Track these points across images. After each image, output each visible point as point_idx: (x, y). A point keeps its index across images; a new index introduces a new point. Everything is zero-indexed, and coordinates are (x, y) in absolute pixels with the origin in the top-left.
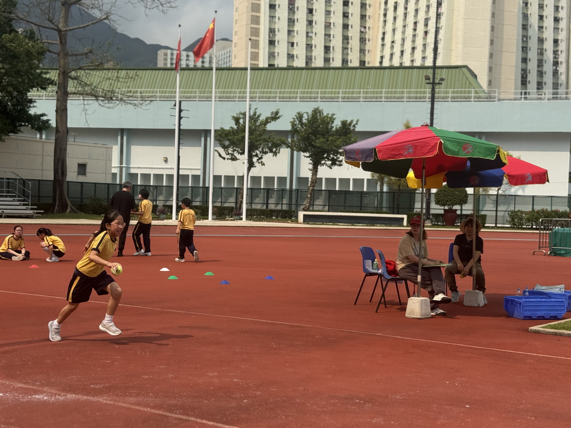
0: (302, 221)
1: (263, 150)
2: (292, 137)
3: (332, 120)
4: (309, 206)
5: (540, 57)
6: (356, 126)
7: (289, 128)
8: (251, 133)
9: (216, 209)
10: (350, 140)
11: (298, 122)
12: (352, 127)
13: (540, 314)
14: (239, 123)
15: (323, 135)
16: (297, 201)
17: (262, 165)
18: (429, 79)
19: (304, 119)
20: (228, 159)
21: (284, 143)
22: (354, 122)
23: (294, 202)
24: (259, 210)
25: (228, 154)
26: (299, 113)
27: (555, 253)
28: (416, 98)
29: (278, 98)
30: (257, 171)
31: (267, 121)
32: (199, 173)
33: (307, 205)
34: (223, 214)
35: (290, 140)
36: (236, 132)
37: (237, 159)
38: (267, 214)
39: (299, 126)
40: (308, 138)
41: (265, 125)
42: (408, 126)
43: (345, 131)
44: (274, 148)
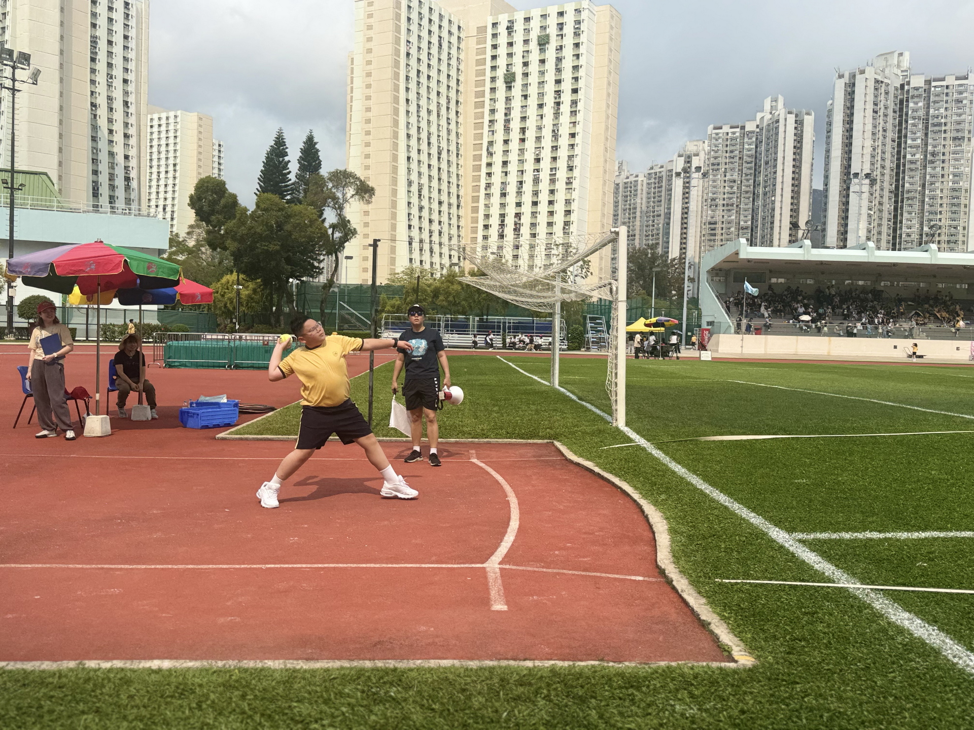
5: (111, 171)
13: (215, 422)
18: (7, 183)
27: (170, 366)
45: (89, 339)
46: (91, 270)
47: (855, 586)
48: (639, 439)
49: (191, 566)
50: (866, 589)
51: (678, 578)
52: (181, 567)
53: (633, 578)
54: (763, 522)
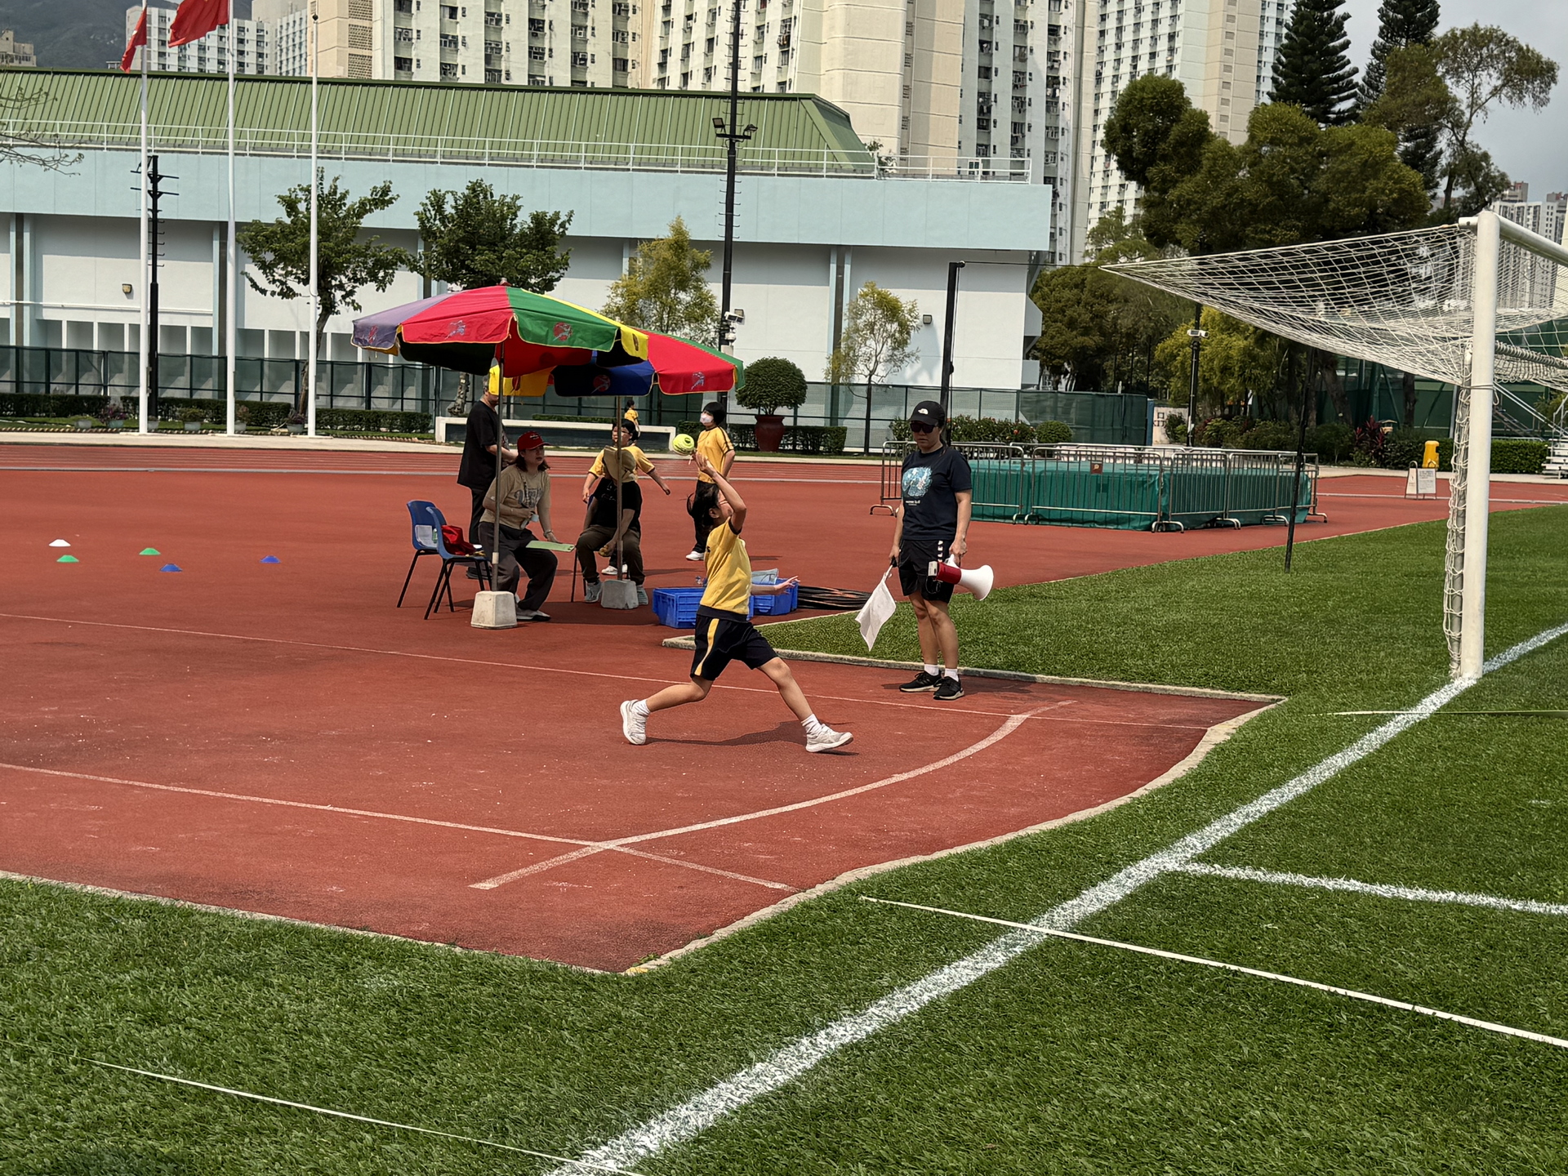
0: (443, 440)
1: (355, 274)
2: (427, 248)
3: (514, 209)
4: (463, 405)
5: (1019, 67)
6: (567, 225)
7: (415, 225)
8: (324, 234)
9: (244, 409)
10: (552, 258)
11: (433, 213)
12: (556, 228)
14: (298, 212)
15: (491, 245)
16: (437, 392)
17: (355, 309)
18: (723, 126)
19: (445, 206)
20: (273, 293)
21: (399, 260)
22: (563, 218)
23: (432, 395)
24: (350, 412)
25: (274, 281)
26: (434, 193)
28: (703, 166)
29: (391, 153)
30: (342, 322)
31: (363, 208)
32: (211, 322)
33: (459, 401)
34: (266, 420)
35: (421, 251)
36: (291, 233)
37: (295, 295)
38: (367, 422)
39: (437, 222)
40: (457, 250)
41: (360, 216)
42: (679, 231)
43: (541, 238)
44: (379, 271)
45: (871, 450)
46: (457, 335)
47: (1039, 930)
48: (1430, 705)
49: (232, 796)
50: (1040, 934)
51: (820, 890)
52: (219, 794)
53: (770, 885)
54: (1198, 845)
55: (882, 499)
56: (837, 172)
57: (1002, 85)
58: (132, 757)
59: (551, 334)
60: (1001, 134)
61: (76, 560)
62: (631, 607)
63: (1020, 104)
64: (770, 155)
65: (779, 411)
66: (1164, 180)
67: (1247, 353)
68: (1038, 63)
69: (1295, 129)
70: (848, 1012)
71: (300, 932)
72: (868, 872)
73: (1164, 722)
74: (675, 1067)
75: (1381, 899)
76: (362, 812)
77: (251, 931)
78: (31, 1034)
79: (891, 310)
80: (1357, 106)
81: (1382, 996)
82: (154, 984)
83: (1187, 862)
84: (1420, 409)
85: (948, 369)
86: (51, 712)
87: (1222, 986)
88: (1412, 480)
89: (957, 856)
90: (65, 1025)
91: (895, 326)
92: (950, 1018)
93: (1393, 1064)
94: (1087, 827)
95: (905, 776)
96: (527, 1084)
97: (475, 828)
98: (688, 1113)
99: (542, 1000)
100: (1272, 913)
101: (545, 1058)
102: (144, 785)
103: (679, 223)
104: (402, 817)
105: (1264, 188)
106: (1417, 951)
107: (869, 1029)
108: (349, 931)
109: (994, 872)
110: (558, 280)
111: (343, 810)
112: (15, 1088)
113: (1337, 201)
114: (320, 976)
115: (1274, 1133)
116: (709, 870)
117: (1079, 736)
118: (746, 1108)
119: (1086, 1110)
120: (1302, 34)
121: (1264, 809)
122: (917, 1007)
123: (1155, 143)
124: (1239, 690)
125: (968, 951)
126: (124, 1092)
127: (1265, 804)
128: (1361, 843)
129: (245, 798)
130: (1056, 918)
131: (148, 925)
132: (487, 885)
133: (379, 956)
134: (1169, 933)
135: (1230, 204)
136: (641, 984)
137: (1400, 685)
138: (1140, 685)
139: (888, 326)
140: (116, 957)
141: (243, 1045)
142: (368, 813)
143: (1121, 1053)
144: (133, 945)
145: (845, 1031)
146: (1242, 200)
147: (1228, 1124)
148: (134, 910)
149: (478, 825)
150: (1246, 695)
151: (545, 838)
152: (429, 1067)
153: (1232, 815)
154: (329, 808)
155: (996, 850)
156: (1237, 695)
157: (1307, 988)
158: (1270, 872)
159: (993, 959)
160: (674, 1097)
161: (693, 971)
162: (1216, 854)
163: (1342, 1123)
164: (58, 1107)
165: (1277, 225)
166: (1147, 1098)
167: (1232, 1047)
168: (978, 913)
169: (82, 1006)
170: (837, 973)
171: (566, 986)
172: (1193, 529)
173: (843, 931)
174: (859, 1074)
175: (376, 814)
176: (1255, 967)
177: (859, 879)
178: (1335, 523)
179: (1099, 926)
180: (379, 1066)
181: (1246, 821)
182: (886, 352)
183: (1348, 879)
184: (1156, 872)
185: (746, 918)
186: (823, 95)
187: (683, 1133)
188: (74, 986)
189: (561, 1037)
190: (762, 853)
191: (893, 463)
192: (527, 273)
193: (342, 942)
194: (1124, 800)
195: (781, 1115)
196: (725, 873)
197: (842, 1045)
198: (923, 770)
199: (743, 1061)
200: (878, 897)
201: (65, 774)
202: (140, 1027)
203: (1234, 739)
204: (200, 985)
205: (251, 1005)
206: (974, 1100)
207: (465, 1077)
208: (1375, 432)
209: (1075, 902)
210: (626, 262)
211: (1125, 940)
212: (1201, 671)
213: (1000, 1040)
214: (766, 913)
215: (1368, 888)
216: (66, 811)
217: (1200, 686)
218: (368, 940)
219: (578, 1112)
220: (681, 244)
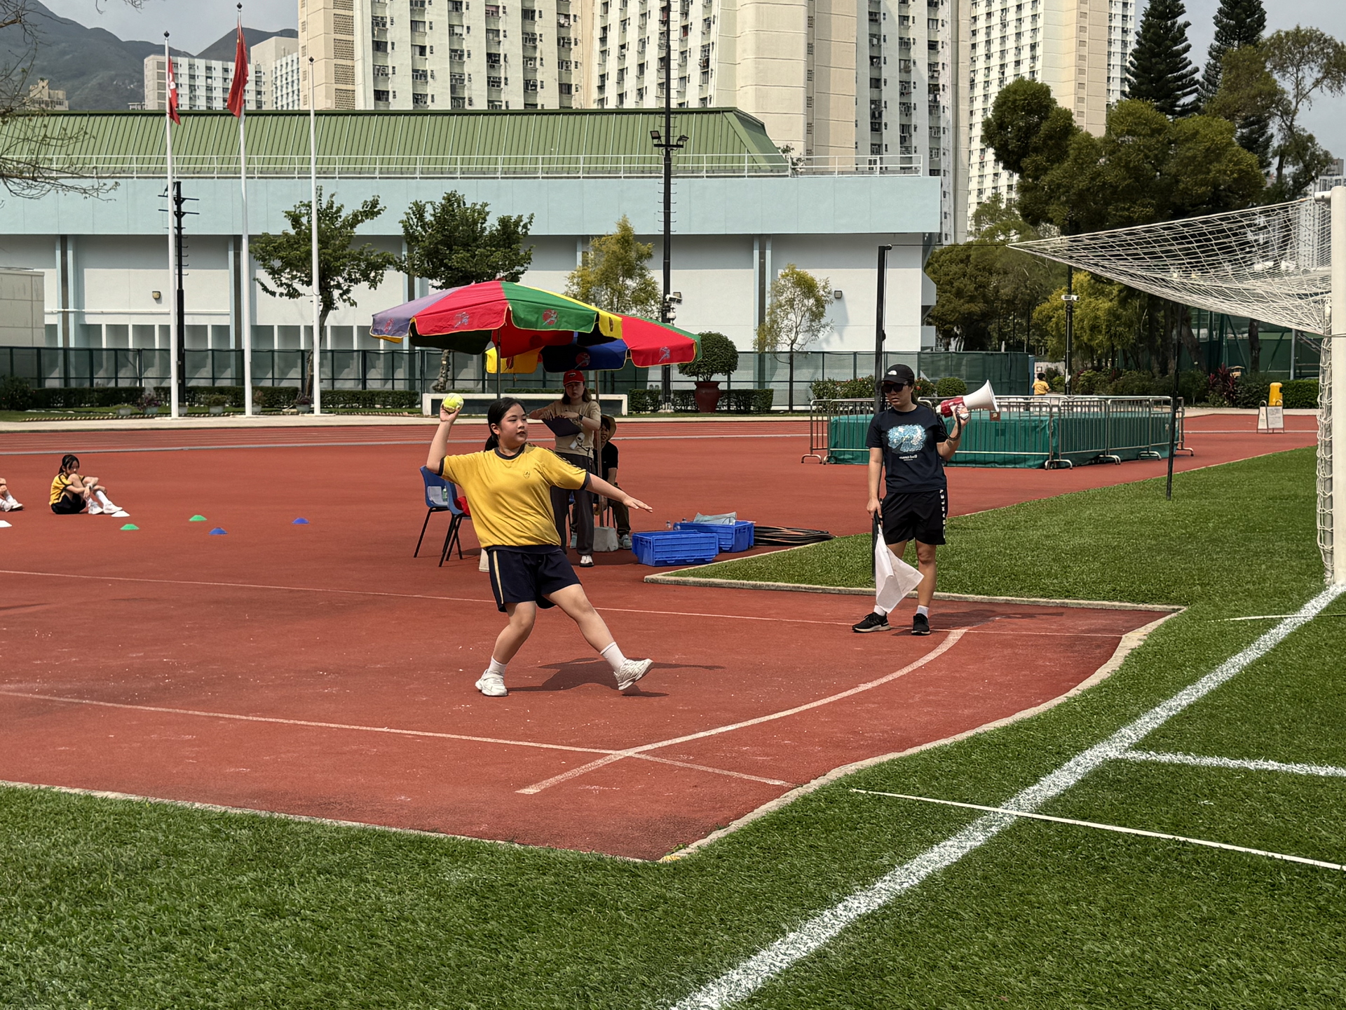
0: (428, 413)
1: (349, 275)
2: (410, 250)
3: (483, 215)
4: (445, 382)
5: (905, 77)
6: (529, 226)
7: (400, 231)
8: (323, 243)
9: (259, 393)
10: (517, 254)
11: (415, 220)
12: (520, 229)
13: (679, 556)
14: (302, 224)
15: (466, 246)
16: (422, 372)
17: (352, 305)
18: (659, 137)
19: (425, 214)
20: (281, 295)
21: (388, 262)
22: (525, 220)
23: (418, 375)
24: (349, 393)
25: (282, 285)
26: (416, 204)
27: (835, 459)
28: (643, 172)
29: (377, 171)
30: (341, 315)
31: (356, 220)
33: (442, 380)
34: (278, 402)
35: (405, 253)
36: (296, 243)
37: (300, 295)
38: (364, 400)
39: (419, 228)
40: (437, 251)
41: (353, 226)
42: (625, 228)
43: (508, 238)
44: (371, 271)
45: (795, 408)
46: (462, 324)
47: (1008, 812)
48: (1312, 608)
49: (303, 722)
50: (1011, 816)
51: (815, 785)
52: (292, 722)
53: (771, 782)
54: (1133, 736)
55: (812, 449)
56: (757, 173)
57: (891, 93)
58: (213, 693)
59: (541, 319)
60: (891, 135)
61: (136, 528)
62: (612, 549)
63: (906, 109)
64: (699, 160)
65: (716, 377)
66: (1037, 169)
67: (1113, 315)
68: (921, 74)
69: (1147, 122)
70: (859, 887)
71: (382, 835)
72: (853, 768)
73: (1083, 631)
74: (720, 938)
75: (1297, 776)
76: (415, 733)
77: (341, 836)
78: (173, 930)
79: (808, 287)
80: (1198, 100)
81: (1312, 858)
82: (268, 884)
83: (1126, 750)
84: (1264, 356)
85: (881, 336)
86: (138, 658)
87: (1174, 855)
88: (1262, 417)
89: (929, 752)
90: (201, 921)
91: (812, 301)
92: (947, 890)
93: (1331, 916)
94: (1035, 723)
95: (869, 686)
96: (599, 957)
97: (512, 743)
98: (738, 977)
99: (597, 885)
100: (1207, 792)
101: (608, 934)
102: (227, 716)
103: (625, 221)
104: (449, 736)
105: (1123, 172)
106: (1336, 819)
107: (880, 901)
108: (422, 833)
109: (961, 764)
110: (523, 273)
111: (398, 731)
112: (168, 975)
113: (1186, 181)
114: (407, 871)
115: (1241, 978)
116: (717, 771)
117: (1012, 646)
118: (787, 971)
119: (1077, 963)
120: (1151, 40)
121: (1184, 703)
122: (916, 881)
123: (1027, 138)
124: (1144, 602)
125: (952, 832)
126: (260, 975)
127: (1185, 698)
128: (1273, 729)
129: (313, 724)
130: (1022, 801)
131: (254, 834)
132: (531, 790)
133: (453, 853)
134: (1122, 811)
135: (1093, 186)
136: (677, 870)
137: (1283, 593)
138: (1058, 601)
139: (806, 301)
140: (232, 862)
141: (353, 932)
142: (420, 733)
143: (1099, 916)
144: (244, 852)
145: (860, 904)
146: (1104, 183)
147: (1200, 972)
148: (239, 822)
149: (515, 740)
150: (1150, 606)
151: (573, 749)
152: (513, 946)
153: (1157, 709)
154: (385, 729)
155: (959, 745)
156: (1142, 606)
157: (1248, 854)
158: (1199, 756)
159: (973, 839)
160: (725, 964)
161: (719, 857)
162: (1146, 743)
163: (1296, 967)
164: (208, 990)
165: (1135, 203)
166: (1127, 952)
167: (1192, 907)
168: (954, 800)
169: (211, 904)
170: (843, 855)
171: (614, 873)
172: (1080, 465)
173: (842, 820)
174: (878, 940)
175: (427, 734)
176: (1199, 838)
177: (846, 775)
178: (1199, 456)
179: (1060, 808)
180: (470, 946)
181: (1171, 714)
182: (805, 324)
183: (1266, 760)
184: (1101, 760)
185: (756, 811)
186: (741, 108)
187: (738, 994)
188: (203, 889)
189: (620, 916)
190: (759, 755)
191: (820, 418)
192: (496, 269)
193: (420, 843)
194: (1061, 699)
195: (818, 976)
196: (731, 773)
197: (859, 915)
198: (884, 680)
199: (777, 932)
200: (867, 789)
201: (160, 709)
202: (263, 920)
203: (1146, 645)
204: (308, 883)
205: (353, 898)
206: (981, 958)
207: (544, 953)
208: (1226, 377)
209: (1036, 787)
210: (579, 255)
211: (1084, 819)
212: (1108, 588)
213: (993, 906)
214: (772, 806)
215: (1285, 767)
216: (166, 740)
217: (1109, 600)
218: (441, 840)
219: (646, 979)
220: (627, 239)
